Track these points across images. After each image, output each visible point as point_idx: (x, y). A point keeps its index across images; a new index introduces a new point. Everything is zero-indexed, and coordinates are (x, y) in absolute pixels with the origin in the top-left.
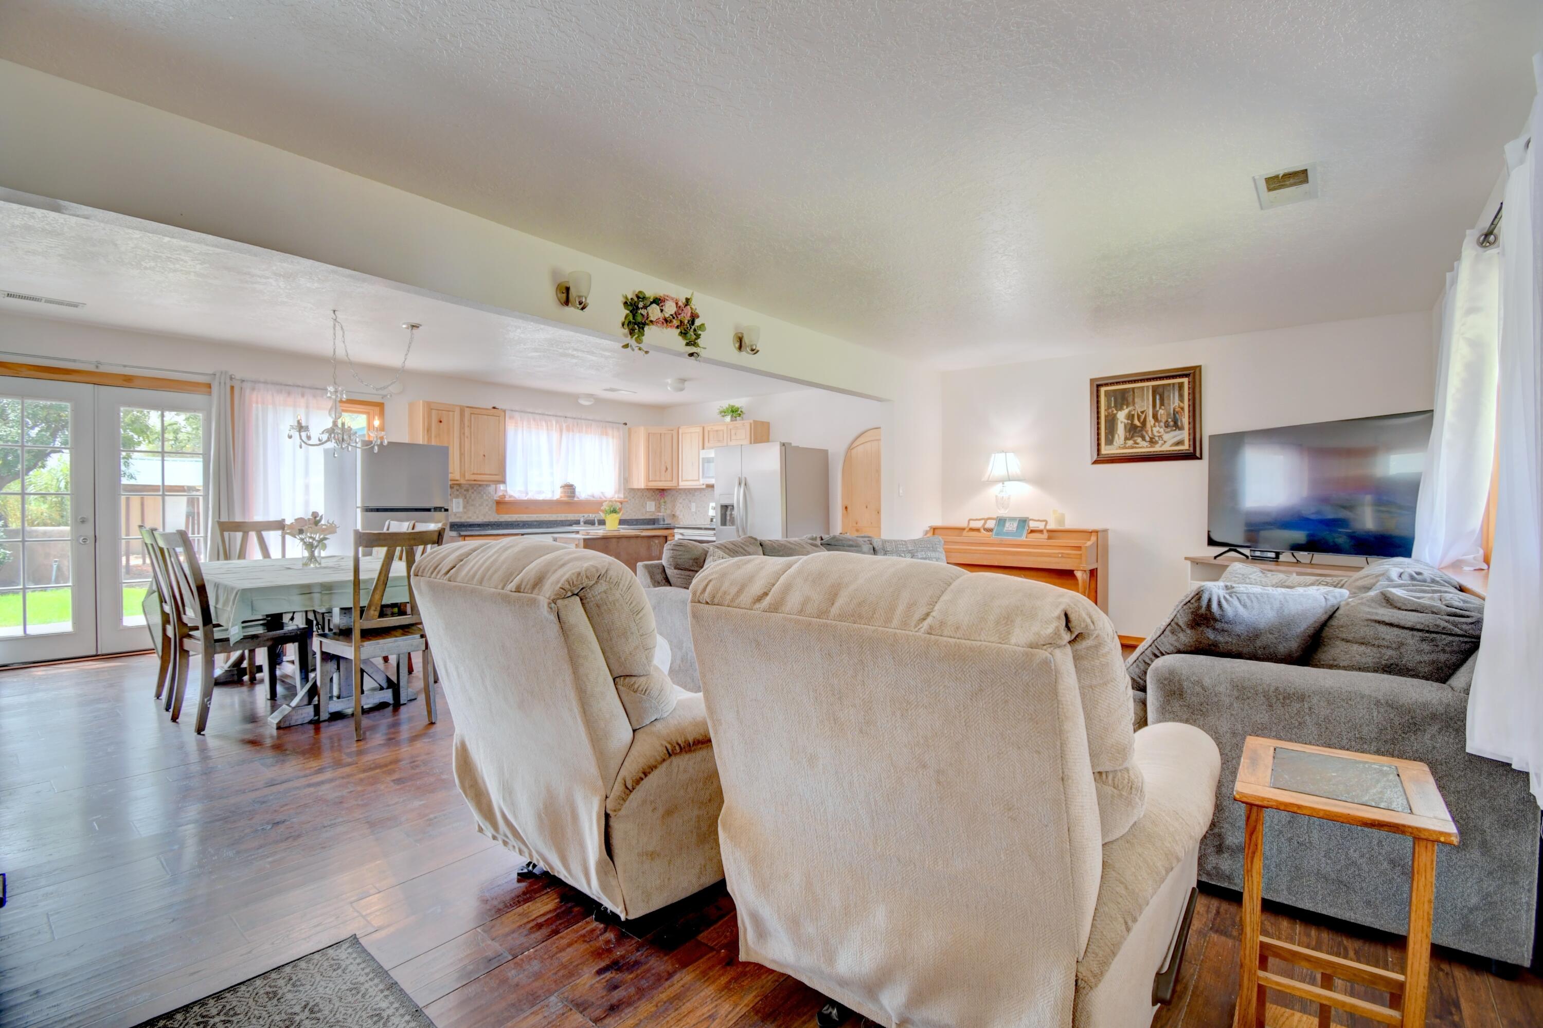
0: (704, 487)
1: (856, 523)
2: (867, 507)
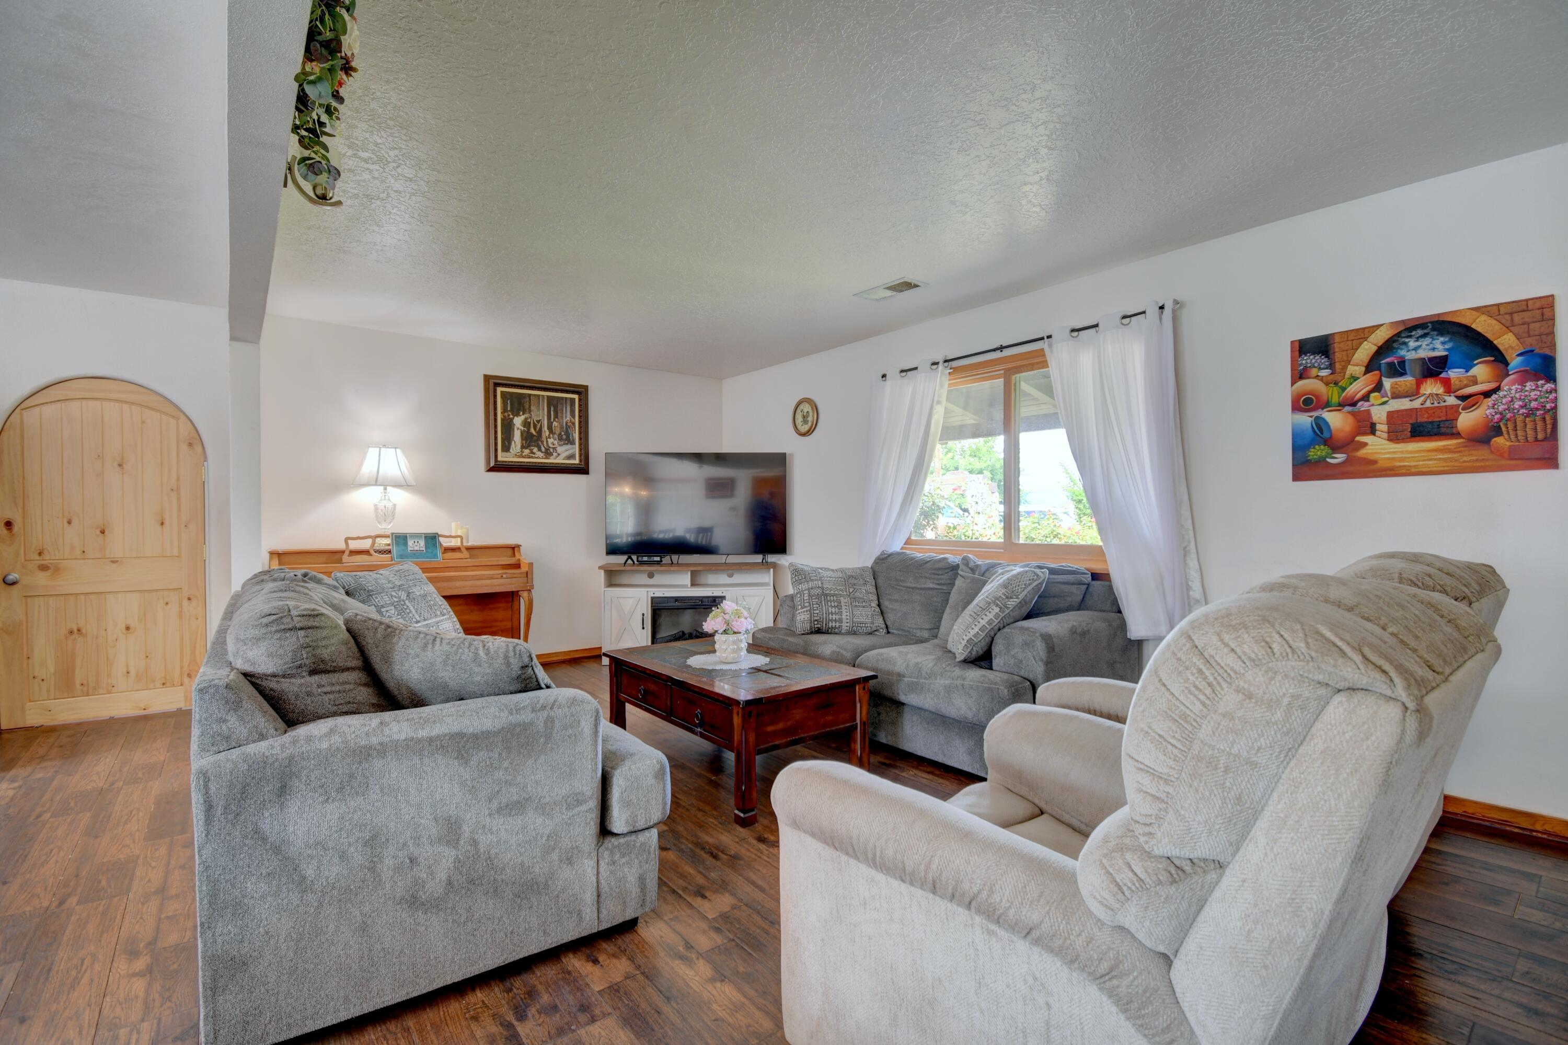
1: (40, 554)
2: (69, 522)
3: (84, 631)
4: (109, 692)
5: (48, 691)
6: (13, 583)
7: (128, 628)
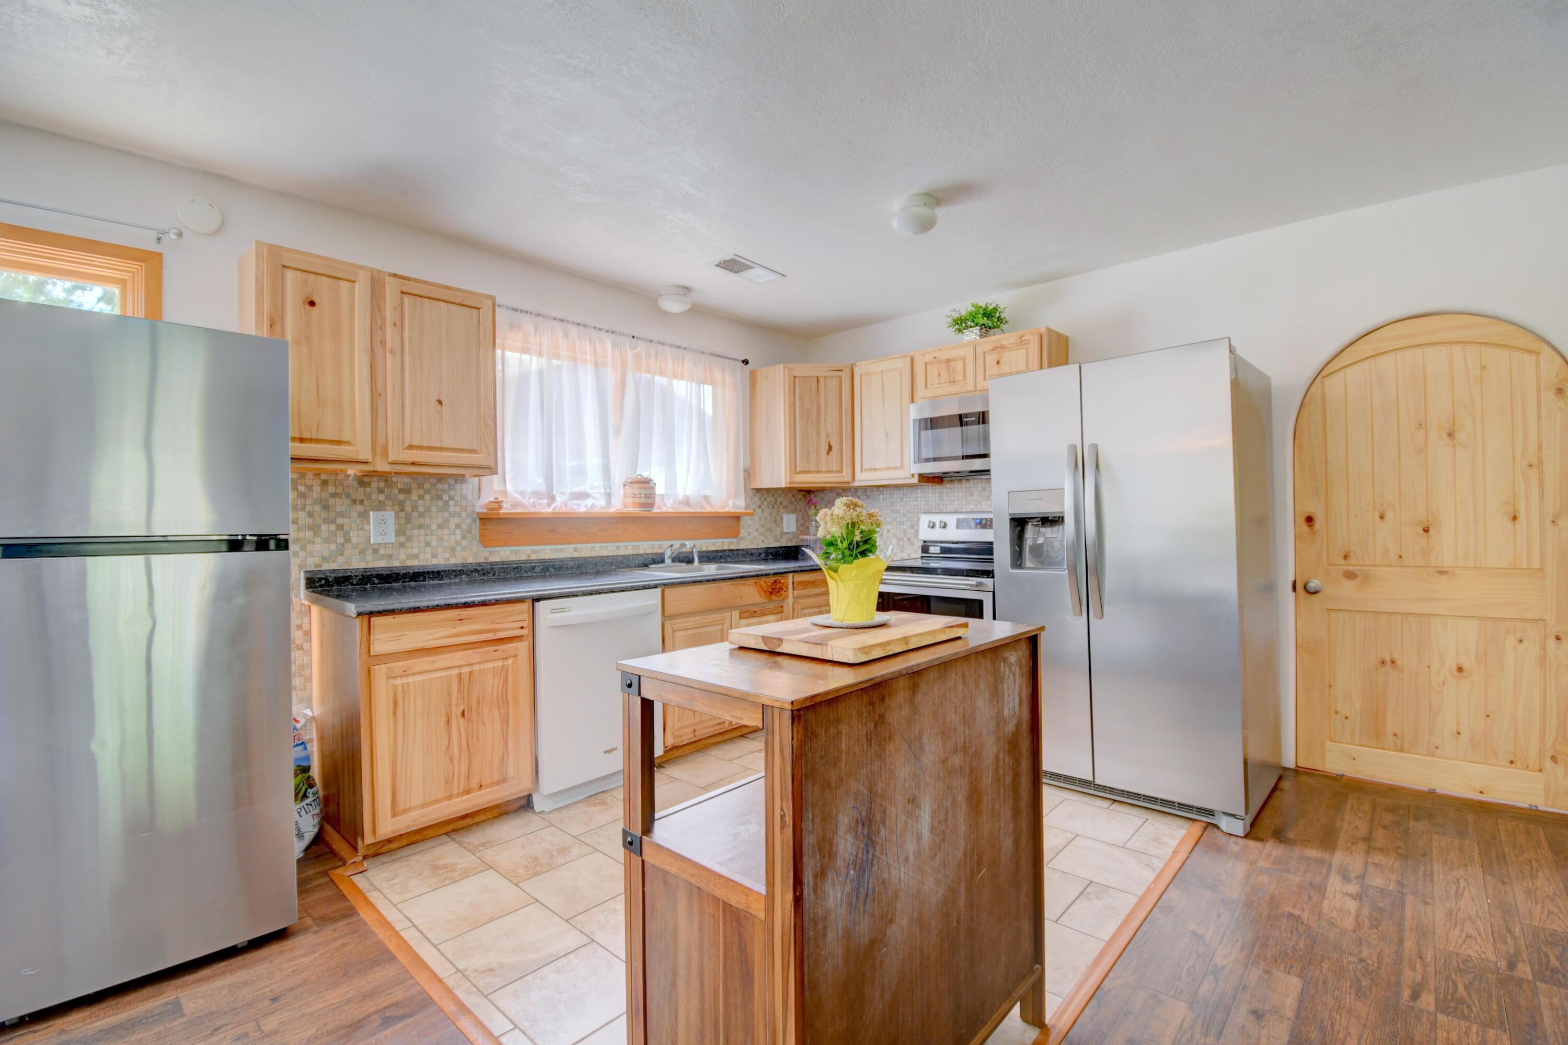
0: (915, 480)
1: (1346, 557)
2: (1382, 517)
3: (1399, 663)
4: (1431, 754)
5: (1352, 733)
6: (1316, 592)
7: (1460, 669)
